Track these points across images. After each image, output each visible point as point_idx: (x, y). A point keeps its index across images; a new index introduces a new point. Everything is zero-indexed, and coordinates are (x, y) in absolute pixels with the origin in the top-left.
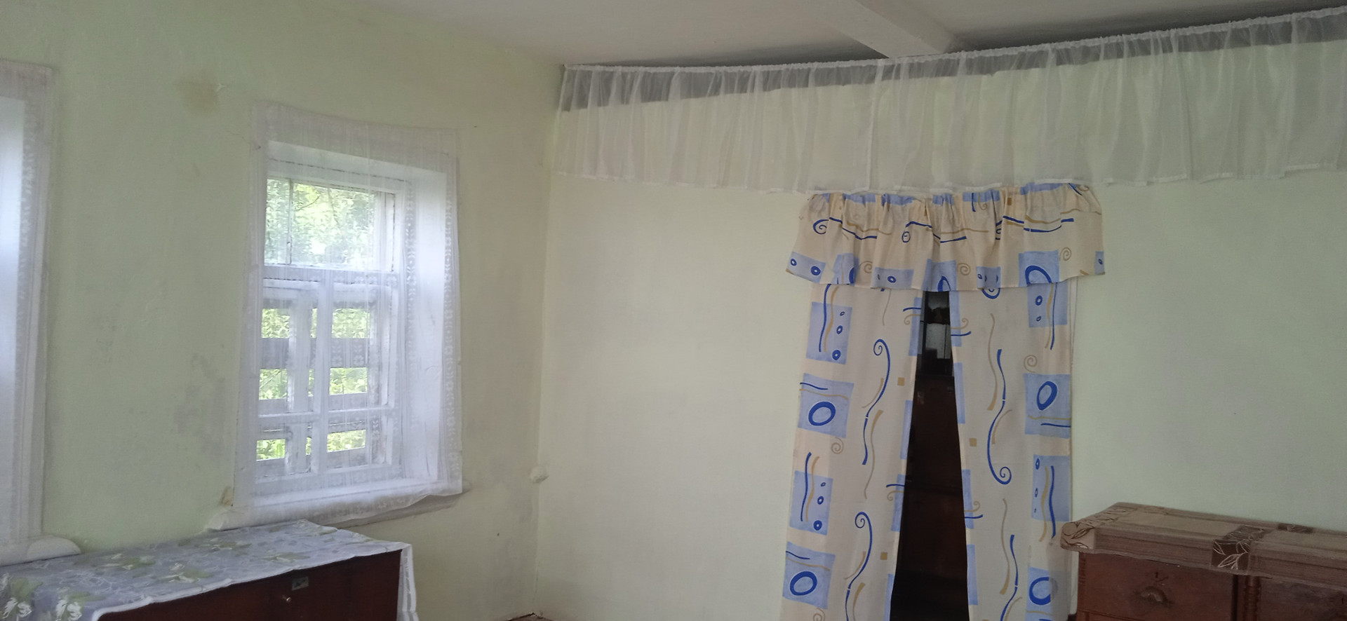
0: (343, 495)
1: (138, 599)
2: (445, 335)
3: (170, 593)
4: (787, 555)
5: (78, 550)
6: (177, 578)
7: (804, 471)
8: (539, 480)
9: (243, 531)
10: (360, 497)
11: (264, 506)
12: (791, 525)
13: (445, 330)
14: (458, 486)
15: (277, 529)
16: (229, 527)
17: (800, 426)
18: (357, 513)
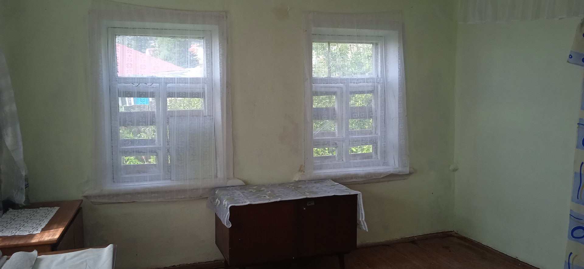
0: (350, 171)
1: (245, 202)
2: (399, 103)
3: (257, 201)
4: (570, 217)
5: (244, 184)
6: (265, 197)
7: (579, 172)
8: (455, 170)
9: (305, 182)
10: (358, 172)
11: (315, 173)
12: (572, 201)
13: (399, 101)
14: (407, 170)
15: (318, 182)
16: (301, 180)
17: (577, 147)
18: (357, 179)
